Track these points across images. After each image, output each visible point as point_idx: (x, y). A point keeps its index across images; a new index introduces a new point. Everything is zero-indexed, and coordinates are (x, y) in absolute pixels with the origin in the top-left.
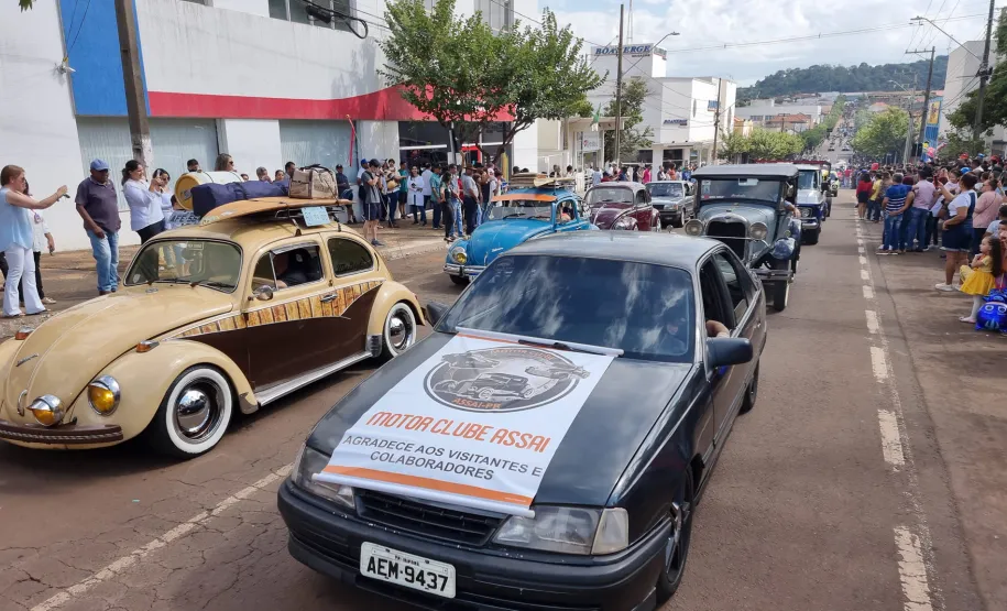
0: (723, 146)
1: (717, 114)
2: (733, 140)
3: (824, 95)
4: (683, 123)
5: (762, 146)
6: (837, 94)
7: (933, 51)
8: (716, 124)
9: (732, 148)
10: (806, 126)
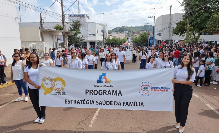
0: (106, 42)
1: (103, 33)
2: (108, 40)
3: (125, 32)
4: (94, 35)
5: (115, 42)
6: (128, 32)
7: (154, 17)
8: (103, 35)
9: (108, 42)
10: (123, 38)
